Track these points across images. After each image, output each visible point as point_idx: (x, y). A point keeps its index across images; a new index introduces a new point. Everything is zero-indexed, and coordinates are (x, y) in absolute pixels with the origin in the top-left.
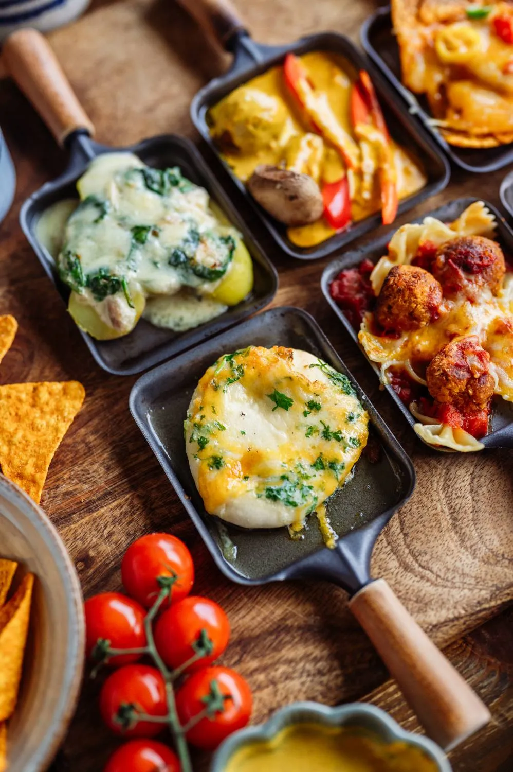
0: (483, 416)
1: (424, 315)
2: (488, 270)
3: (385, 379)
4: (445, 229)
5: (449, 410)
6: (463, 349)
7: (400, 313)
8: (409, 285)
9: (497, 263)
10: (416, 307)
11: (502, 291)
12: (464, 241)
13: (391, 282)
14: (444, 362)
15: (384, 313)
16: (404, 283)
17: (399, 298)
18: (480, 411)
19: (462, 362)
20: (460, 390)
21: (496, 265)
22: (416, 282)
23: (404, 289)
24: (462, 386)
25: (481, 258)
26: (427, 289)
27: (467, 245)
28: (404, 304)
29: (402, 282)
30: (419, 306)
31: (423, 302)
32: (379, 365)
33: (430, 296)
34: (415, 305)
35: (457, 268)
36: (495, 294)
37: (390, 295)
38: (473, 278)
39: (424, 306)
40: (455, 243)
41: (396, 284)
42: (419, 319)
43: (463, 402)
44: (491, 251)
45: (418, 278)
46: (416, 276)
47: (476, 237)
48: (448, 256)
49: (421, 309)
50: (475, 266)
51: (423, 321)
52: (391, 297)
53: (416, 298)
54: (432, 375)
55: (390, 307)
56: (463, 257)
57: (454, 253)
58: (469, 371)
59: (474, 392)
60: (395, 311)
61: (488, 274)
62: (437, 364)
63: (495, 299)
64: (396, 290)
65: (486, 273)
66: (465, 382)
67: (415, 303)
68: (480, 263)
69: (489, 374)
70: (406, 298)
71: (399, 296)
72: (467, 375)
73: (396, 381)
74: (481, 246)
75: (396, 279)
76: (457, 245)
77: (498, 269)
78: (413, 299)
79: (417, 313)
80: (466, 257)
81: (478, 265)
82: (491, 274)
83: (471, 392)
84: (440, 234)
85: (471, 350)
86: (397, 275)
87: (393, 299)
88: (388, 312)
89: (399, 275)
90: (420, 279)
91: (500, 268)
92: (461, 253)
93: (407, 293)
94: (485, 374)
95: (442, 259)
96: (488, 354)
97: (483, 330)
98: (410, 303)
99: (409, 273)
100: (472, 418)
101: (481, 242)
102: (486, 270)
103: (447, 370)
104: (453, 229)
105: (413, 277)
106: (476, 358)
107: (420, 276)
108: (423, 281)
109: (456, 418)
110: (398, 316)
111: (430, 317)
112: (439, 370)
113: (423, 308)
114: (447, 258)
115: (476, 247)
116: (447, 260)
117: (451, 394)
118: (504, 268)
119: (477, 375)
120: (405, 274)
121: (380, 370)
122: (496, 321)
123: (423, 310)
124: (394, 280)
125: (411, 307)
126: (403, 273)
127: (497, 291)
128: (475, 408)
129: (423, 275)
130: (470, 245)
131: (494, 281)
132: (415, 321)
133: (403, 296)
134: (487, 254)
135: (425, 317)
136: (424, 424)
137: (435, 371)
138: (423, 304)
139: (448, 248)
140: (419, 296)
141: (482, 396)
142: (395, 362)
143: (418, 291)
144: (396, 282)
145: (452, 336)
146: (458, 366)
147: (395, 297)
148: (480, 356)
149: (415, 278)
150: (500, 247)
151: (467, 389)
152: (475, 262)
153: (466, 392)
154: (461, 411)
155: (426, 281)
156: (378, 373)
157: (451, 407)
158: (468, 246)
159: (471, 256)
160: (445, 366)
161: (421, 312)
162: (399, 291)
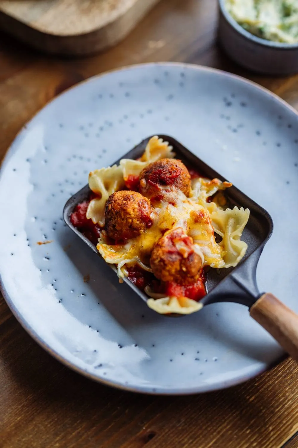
0: (198, 285)
1: (140, 225)
2: (178, 180)
3: (122, 273)
4: (138, 163)
5: (171, 286)
6: (172, 239)
7: (122, 228)
8: (122, 207)
9: (183, 173)
10: (132, 221)
11: (192, 192)
12: (155, 164)
13: (110, 208)
14: (160, 252)
15: (111, 230)
16: (118, 206)
17: (118, 219)
18: (195, 281)
19: (173, 249)
20: (176, 269)
21: (182, 175)
22: (127, 203)
23: (119, 211)
24: (177, 266)
25: (170, 173)
26: (136, 206)
27: (158, 166)
28: (122, 221)
29: (116, 206)
30: (134, 220)
31: (136, 216)
32: (116, 265)
33: (140, 210)
34: (130, 220)
35: (156, 184)
36: (188, 196)
37: (112, 217)
38: (168, 188)
39: (138, 218)
40: (149, 168)
41: (113, 209)
42: (138, 229)
43: (180, 278)
44: (176, 166)
45: (128, 200)
46: (127, 198)
47: (163, 160)
48: (146, 177)
49: (136, 222)
50: (168, 179)
51: (141, 229)
52: (112, 219)
53: (130, 215)
54: (154, 264)
55: (114, 226)
56: (157, 175)
57: (150, 174)
58: (180, 254)
59: (187, 268)
60: (118, 228)
61: (179, 182)
62: (155, 254)
63: (189, 199)
64: (114, 213)
65: (177, 182)
66: (178, 263)
67: (131, 219)
68: (170, 176)
69: (195, 253)
70: (123, 217)
71: (117, 216)
72: (178, 258)
73: (132, 274)
74: (168, 164)
75: (113, 205)
76: (151, 168)
77: (184, 177)
78: (128, 216)
79: (135, 225)
80: (160, 175)
81: (170, 178)
82: (181, 182)
83: (184, 269)
84: (136, 167)
85: (178, 238)
86: (113, 201)
87: (115, 219)
88: (113, 229)
89: (115, 201)
90: (129, 200)
91: (186, 176)
92: (155, 173)
93: (122, 213)
94: (191, 254)
95: (144, 181)
96: (191, 239)
97: (185, 222)
98: (127, 219)
99: (121, 198)
100: (191, 287)
101: (167, 161)
102: (176, 180)
103: (163, 257)
104: (144, 161)
105: (124, 200)
106: (183, 244)
107: (129, 198)
108: (132, 201)
109: (178, 290)
110: (121, 231)
111: (145, 225)
112: (157, 259)
113: (138, 221)
114: (147, 179)
115: (164, 166)
116: (147, 181)
117: (171, 275)
118: (189, 176)
119: (186, 256)
120: (118, 200)
121: (117, 269)
122: (193, 214)
123: (138, 222)
124: (112, 206)
125: (129, 222)
126: (117, 199)
127: (188, 193)
128: (190, 280)
129: (131, 196)
130: (160, 166)
131: (185, 186)
132: (135, 231)
133: (121, 216)
134: (174, 169)
135: (141, 226)
136: (155, 299)
137: (155, 260)
138: (137, 217)
139: (146, 172)
140: (132, 213)
141: (194, 270)
142: (127, 261)
143: (130, 210)
144: (113, 207)
145: (163, 232)
146: (170, 253)
147: (115, 218)
148: (185, 241)
149: (126, 200)
150: (182, 162)
151: (181, 268)
152: (167, 177)
153: (181, 270)
154: (180, 284)
155: (134, 201)
156: (116, 271)
157: (173, 283)
158: (160, 167)
159: (163, 173)
160: (161, 255)
161: (137, 224)
162: (117, 213)
